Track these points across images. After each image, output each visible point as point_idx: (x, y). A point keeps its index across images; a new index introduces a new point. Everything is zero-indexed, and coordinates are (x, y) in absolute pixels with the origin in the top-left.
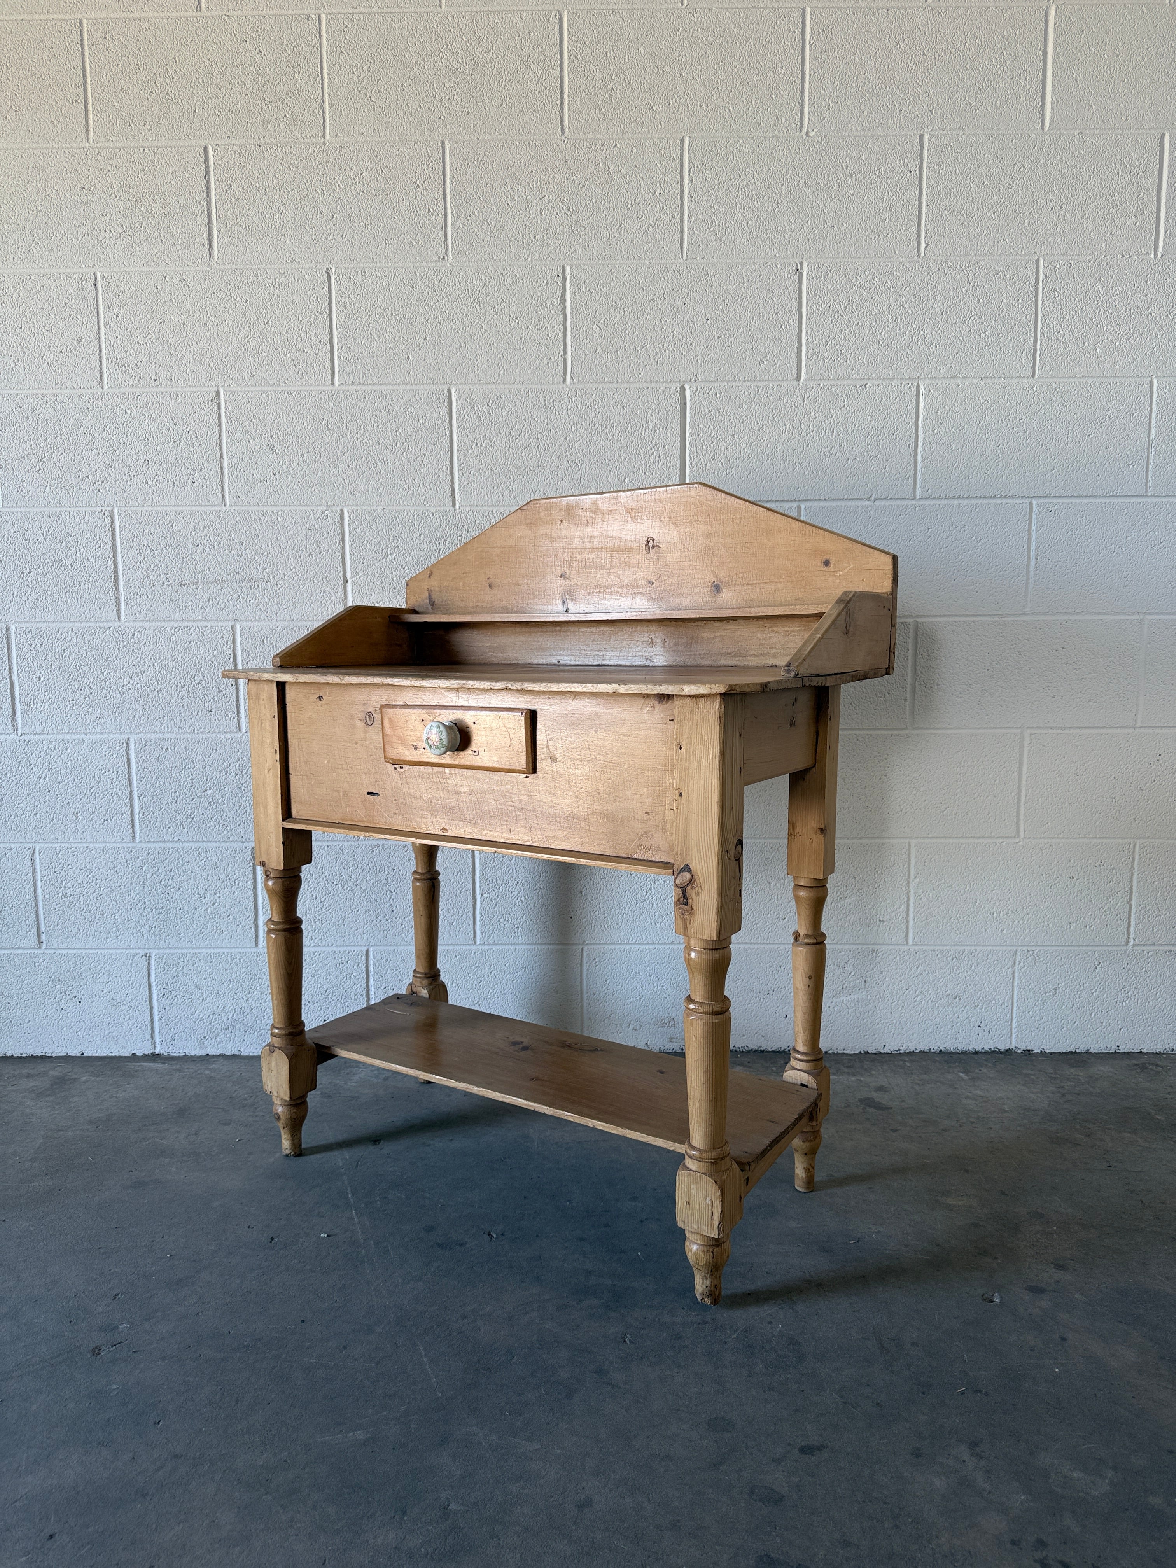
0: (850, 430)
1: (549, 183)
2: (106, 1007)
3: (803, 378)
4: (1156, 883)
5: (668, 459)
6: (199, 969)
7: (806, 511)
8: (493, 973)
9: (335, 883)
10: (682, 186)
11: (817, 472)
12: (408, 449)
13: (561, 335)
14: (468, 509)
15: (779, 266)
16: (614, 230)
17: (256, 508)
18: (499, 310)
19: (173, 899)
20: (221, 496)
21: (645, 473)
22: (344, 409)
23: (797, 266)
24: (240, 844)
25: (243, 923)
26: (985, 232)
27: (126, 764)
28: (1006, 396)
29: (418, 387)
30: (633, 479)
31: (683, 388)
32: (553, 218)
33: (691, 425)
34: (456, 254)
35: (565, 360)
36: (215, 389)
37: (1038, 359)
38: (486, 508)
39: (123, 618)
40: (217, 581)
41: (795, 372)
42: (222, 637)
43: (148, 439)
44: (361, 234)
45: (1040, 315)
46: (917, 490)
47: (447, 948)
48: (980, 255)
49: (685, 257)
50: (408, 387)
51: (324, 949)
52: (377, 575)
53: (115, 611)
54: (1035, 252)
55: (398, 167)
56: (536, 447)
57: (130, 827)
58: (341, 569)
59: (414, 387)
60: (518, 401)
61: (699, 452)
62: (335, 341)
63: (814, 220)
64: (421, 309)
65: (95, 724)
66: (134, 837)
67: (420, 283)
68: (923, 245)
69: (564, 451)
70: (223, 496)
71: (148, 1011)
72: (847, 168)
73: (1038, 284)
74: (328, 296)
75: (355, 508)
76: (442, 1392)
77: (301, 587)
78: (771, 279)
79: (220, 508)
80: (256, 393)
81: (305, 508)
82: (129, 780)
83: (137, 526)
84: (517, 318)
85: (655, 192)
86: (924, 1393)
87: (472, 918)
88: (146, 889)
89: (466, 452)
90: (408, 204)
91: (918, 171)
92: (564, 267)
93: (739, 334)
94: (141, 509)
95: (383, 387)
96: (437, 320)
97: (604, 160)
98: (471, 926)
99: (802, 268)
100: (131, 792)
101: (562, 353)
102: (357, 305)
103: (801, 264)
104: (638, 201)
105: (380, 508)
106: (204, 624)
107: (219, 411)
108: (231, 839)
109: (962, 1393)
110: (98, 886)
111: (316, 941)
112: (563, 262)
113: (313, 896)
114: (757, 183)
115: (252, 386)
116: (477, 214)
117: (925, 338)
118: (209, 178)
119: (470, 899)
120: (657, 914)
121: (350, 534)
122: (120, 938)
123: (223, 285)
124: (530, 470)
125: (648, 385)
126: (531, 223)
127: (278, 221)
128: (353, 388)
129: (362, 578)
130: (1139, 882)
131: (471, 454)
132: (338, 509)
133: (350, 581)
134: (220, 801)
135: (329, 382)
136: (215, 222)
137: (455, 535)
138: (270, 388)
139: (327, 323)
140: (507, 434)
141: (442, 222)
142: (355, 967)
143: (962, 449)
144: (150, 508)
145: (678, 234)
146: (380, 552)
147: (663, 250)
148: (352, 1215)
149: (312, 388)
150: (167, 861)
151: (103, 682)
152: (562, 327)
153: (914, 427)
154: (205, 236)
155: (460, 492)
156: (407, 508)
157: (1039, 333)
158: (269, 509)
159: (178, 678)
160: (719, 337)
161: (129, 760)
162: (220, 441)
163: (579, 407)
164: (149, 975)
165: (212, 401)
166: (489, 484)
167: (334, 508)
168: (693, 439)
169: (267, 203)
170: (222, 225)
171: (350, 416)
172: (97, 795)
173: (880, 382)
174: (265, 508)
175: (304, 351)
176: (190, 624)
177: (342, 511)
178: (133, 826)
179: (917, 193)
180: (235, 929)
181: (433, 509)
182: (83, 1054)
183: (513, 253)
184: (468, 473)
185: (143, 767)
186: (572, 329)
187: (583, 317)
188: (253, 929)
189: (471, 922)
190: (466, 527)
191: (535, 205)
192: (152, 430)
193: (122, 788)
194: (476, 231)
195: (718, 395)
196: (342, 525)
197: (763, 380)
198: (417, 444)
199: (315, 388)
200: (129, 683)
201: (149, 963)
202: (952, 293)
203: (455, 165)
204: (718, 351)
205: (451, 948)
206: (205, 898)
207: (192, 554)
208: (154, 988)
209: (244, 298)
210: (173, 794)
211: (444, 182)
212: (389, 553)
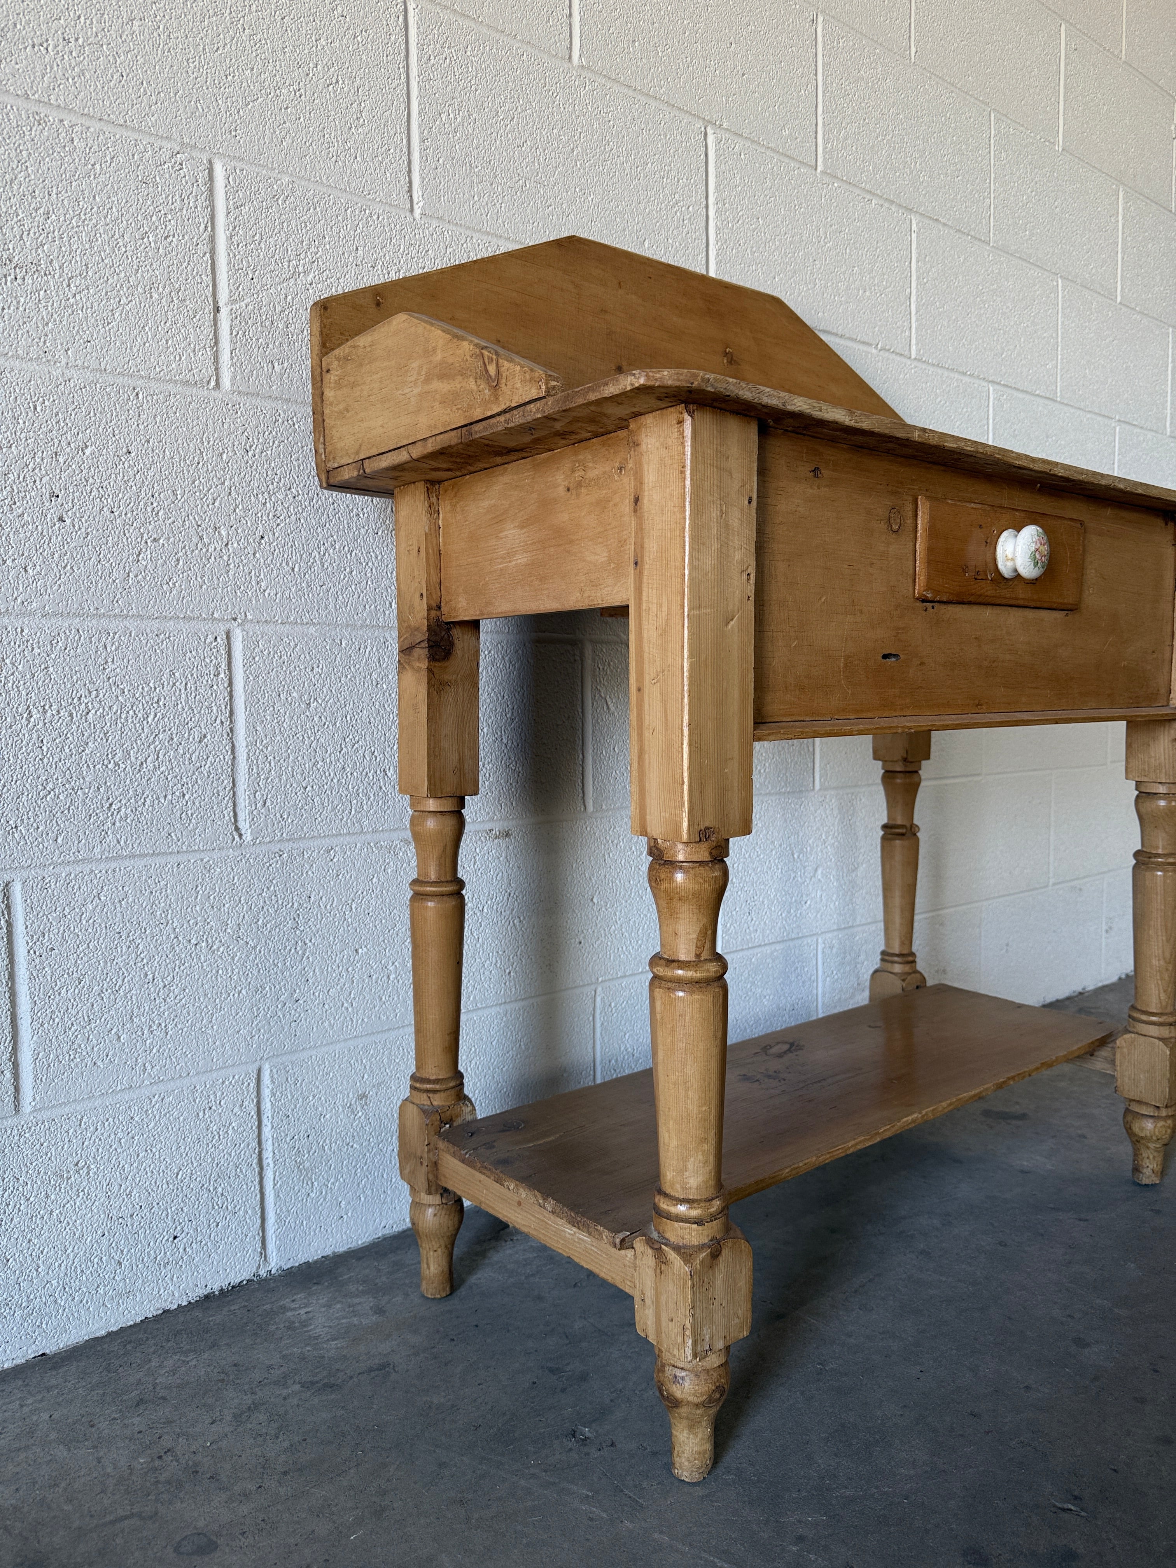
3: (818, 167)
5: (693, 226)
9: (194, 941)
14: (435, 223)
15: (797, 6)
23: (813, 16)
28: (973, 257)
30: (654, 242)
31: (704, 131)
33: (715, 186)
37: (991, 224)
38: (460, 231)
41: (813, 155)
46: (912, 346)
51: (171, 1085)
52: (278, 309)
54: (988, 103)
56: (533, 150)
58: (207, 280)
60: (508, 65)
68: (913, 50)
69: (571, 171)
75: (239, 165)
77: (124, 300)
78: (789, 21)
81: (135, 137)
89: (431, 121)
93: (761, 80)
99: (817, 21)
103: (816, 17)
105: (285, 179)
113: (146, 975)
121: (226, 213)
124: (527, 185)
125: (668, 109)
129: (250, 307)
131: (439, 127)
132: (203, 157)
133: (225, 308)
142: (236, 1110)
146: (285, 265)
153: (908, 269)
155: (424, 189)
156: (335, 192)
157: (990, 196)
167: (194, 153)
168: (717, 207)
177: (210, 163)
181: (380, 208)
184: (435, 159)
190: (432, 253)
196: (211, 192)
197: (784, 154)
204: (741, 93)
212: (301, 268)
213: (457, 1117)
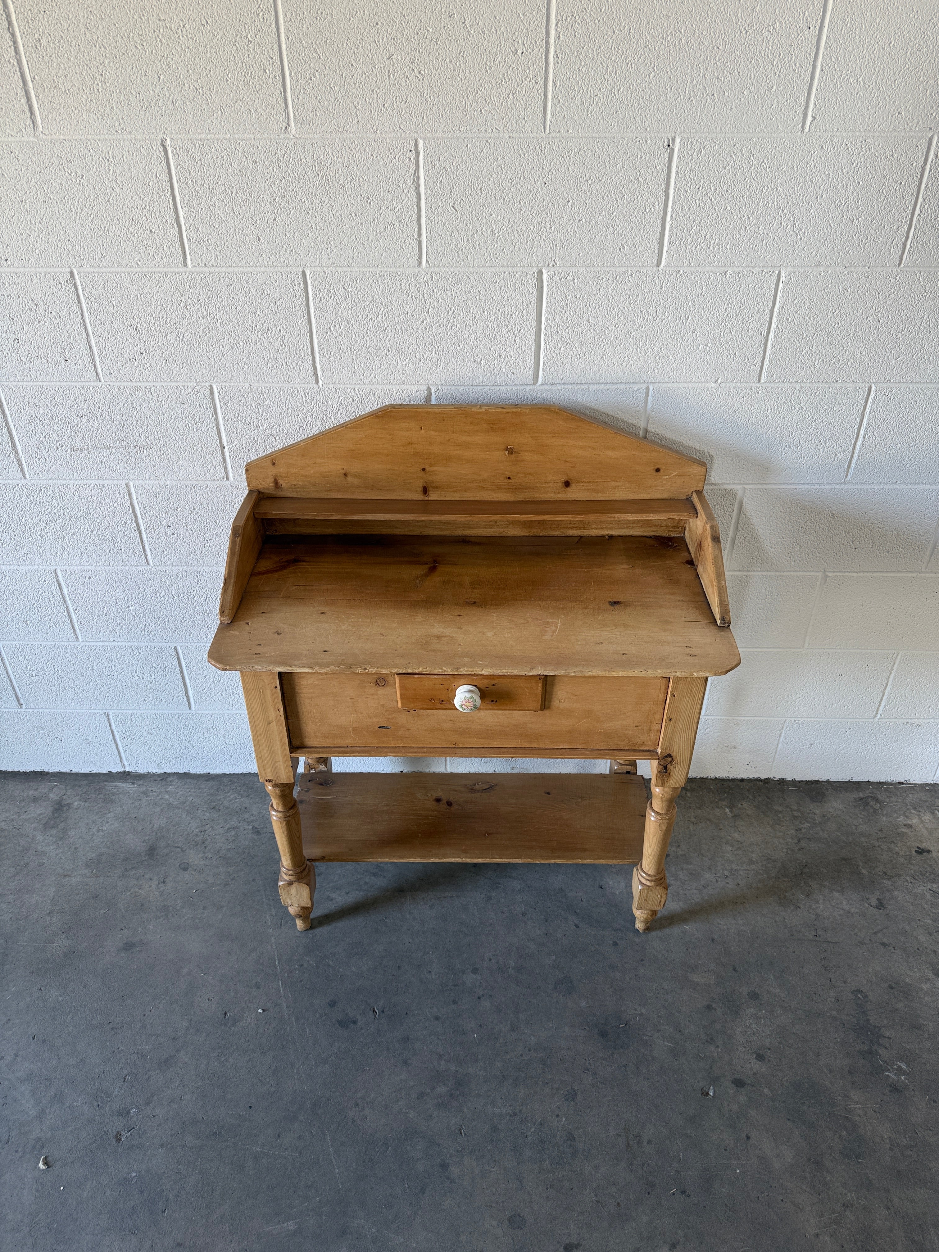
0: (704, 317)
1: (397, 39)
2: (82, 744)
3: (663, 264)
4: (908, 680)
5: (524, 343)
6: (148, 723)
10: (547, 43)
11: (668, 357)
12: (268, 330)
13: (415, 217)
14: (331, 386)
15: (649, 142)
16: (471, 97)
17: (130, 384)
18: (350, 189)
19: (118, 679)
20: (94, 373)
21: (500, 356)
22: (201, 291)
23: (669, 141)
24: (164, 644)
25: (177, 695)
26: (881, 104)
27: (58, 588)
28: (867, 285)
29: (272, 269)
31: (540, 273)
32: (403, 83)
33: (547, 310)
34: (299, 124)
35: (420, 243)
36: (68, 270)
37: (908, 247)
38: (348, 386)
39: (27, 476)
40: (106, 448)
41: (655, 258)
42: (119, 493)
43: (13, 319)
44: (193, 100)
45: (920, 200)
46: (763, 374)
48: (869, 131)
49: (547, 131)
50: (263, 269)
52: (251, 444)
53: (19, 471)
54: (931, 129)
55: (224, 17)
56: (394, 330)
57: (72, 631)
58: (217, 439)
59: (267, 269)
60: (374, 285)
61: (554, 337)
62: (182, 221)
63: (693, 87)
64: (267, 187)
65: (25, 558)
66: (77, 638)
67: (263, 158)
68: (809, 119)
69: (421, 334)
70: (97, 373)
71: (114, 747)
72: (737, 23)
73: (926, 165)
74: (167, 171)
75: (224, 384)
76: (342, 1183)
77: (183, 452)
78: (639, 157)
79: (95, 384)
80: (110, 275)
81: (176, 384)
82: (64, 599)
83: (21, 399)
84: (368, 198)
85: (517, 50)
86: (649, 1193)
88: (95, 673)
89: (325, 333)
90: (240, 64)
91: (818, 27)
92: (416, 141)
93: (601, 217)
94: (21, 383)
95: (236, 270)
96: (285, 199)
97: (459, 10)
99: (673, 143)
100: (67, 607)
101: (416, 236)
102: (199, 183)
103: (674, 139)
104: (497, 62)
105: (247, 385)
106: (101, 482)
107: (77, 292)
108: (156, 641)
109: (674, 1194)
110: (56, 670)
111: (236, 707)
112: (416, 135)
114: (633, 40)
115: (105, 267)
116: (318, 77)
117: (795, 224)
118: (13, 30)
121: (221, 408)
122: (82, 703)
123: (54, 158)
125: (505, 269)
126: (379, 88)
127: (100, 84)
128: (207, 270)
129: (237, 446)
130: (894, 679)
131: (330, 335)
132: (208, 385)
133: (226, 448)
134: (142, 615)
135: (181, 264)
136: (30, 84)
137: (320, 409)
138: (123, 270)
139: (171, 202)
140: (364, 317)
141: (280, 86)
143: (812, 338)
144: (31, 383)
145: (541, 102)
146: (252, 424)
147: (524, 122)
148: (279, 985)
149: (165, 269)
150: (108, 654)
151: (23, 527)
152: (416, 208)
153: (768, 315)
154: (24, 101)
155: (323, 371)
156: (273, 385)
157: (915, 219)
158: (143, 385)
159: (87, 525)
160: (579, 221)
161: (59, 584)
162: (84, 321)
163: (435, 291)
164: (110, 725)
165: (67, 281)
166: (349, 364)
167: (203, 384)
168: (548, 324)
169: (83, 62)
170: (40, 89)
171: (207, 298)
172: (39, 609)
173: (741, 269)
174: (139, 384)
175: (151, 231)
176: (89, 482)
177: (211, 386)
178: (74, 630)
179: (813, 55)
180: (171, 698)
181: (298, 387)
182: (71, 771)
183: (361, 124)
184: (329, 353)
185: (73, 590)
186: (427, 210)
187: (438, 197)
188: (185, 699)
190: (330, 403)
191: (382, 66)
192: (15, 309)
193: (59, 605)
194: (319, 97)
195: (576, 281)
196: (213, 399)
197: (622, 266)
198: (277, 327)
199: (169, 270)
200: (46, 527)
201: (108, 718)
202: (831, 175)
203: (289, 14)
204: (578, 235)
206: (143, 679)
207: (78, 424)
208: (116, 733)
209: (79, 173)
210: (102, 610)
211: (279, 36)
212: (260, 424)
213: (317, 768)
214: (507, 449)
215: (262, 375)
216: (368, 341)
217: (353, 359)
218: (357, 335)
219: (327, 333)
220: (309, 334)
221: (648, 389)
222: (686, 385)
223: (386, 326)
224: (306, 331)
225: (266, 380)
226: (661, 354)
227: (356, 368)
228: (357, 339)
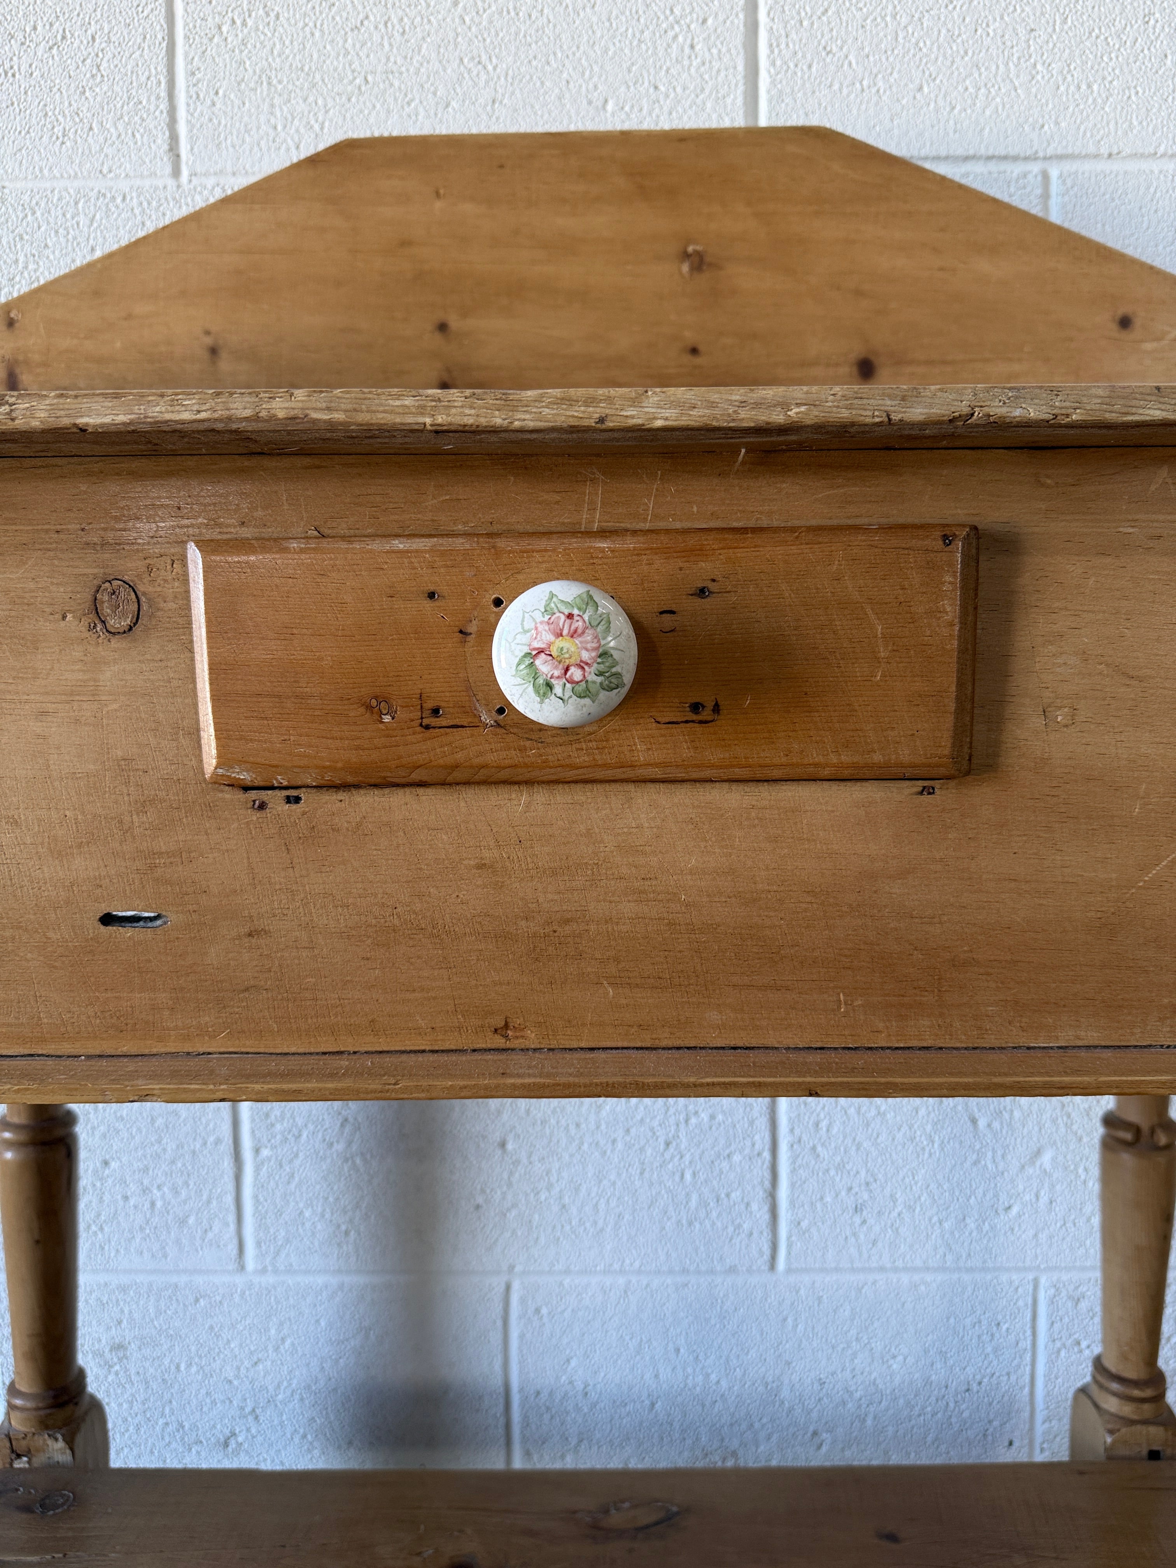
5: (715, 51)
7: (1064, 182)
8: (288, 1342)
11: (1089, 86)
12: (64, 38)
14: (211, 181)
21: (656, 88)
30: (625, 101)
47: (174, 1279)
56: (381, 26)
61: (793, 35)
69: (452, 35)
87: (233, 1208)
89: (205, 41)
98: (232, 1227)
119: (227, 1164)
120: (694, 1198)
124: (367, 81)
131: (218, 45)
155: (192, 140)
156: (61, 182)
166: (263, 118)
181: (124, 185)
184: (212, 93)
189: (231, 1218)
198: (86, 26)
205: (183, 1279)
213: (38, 1451)
214: (686, 256)
215: (36, 158)
216: (315, 56)
217: (272, 106)
218: (287, 43)
219: (211, 40)
220: (164, 45)
221: (1045, 176)
222: (1144, 165)
223: (361, 16)
224: (159, 37)
225: (46, 172)
226: (1069, 78)
227: (279, 128)
228: (287, 51)
